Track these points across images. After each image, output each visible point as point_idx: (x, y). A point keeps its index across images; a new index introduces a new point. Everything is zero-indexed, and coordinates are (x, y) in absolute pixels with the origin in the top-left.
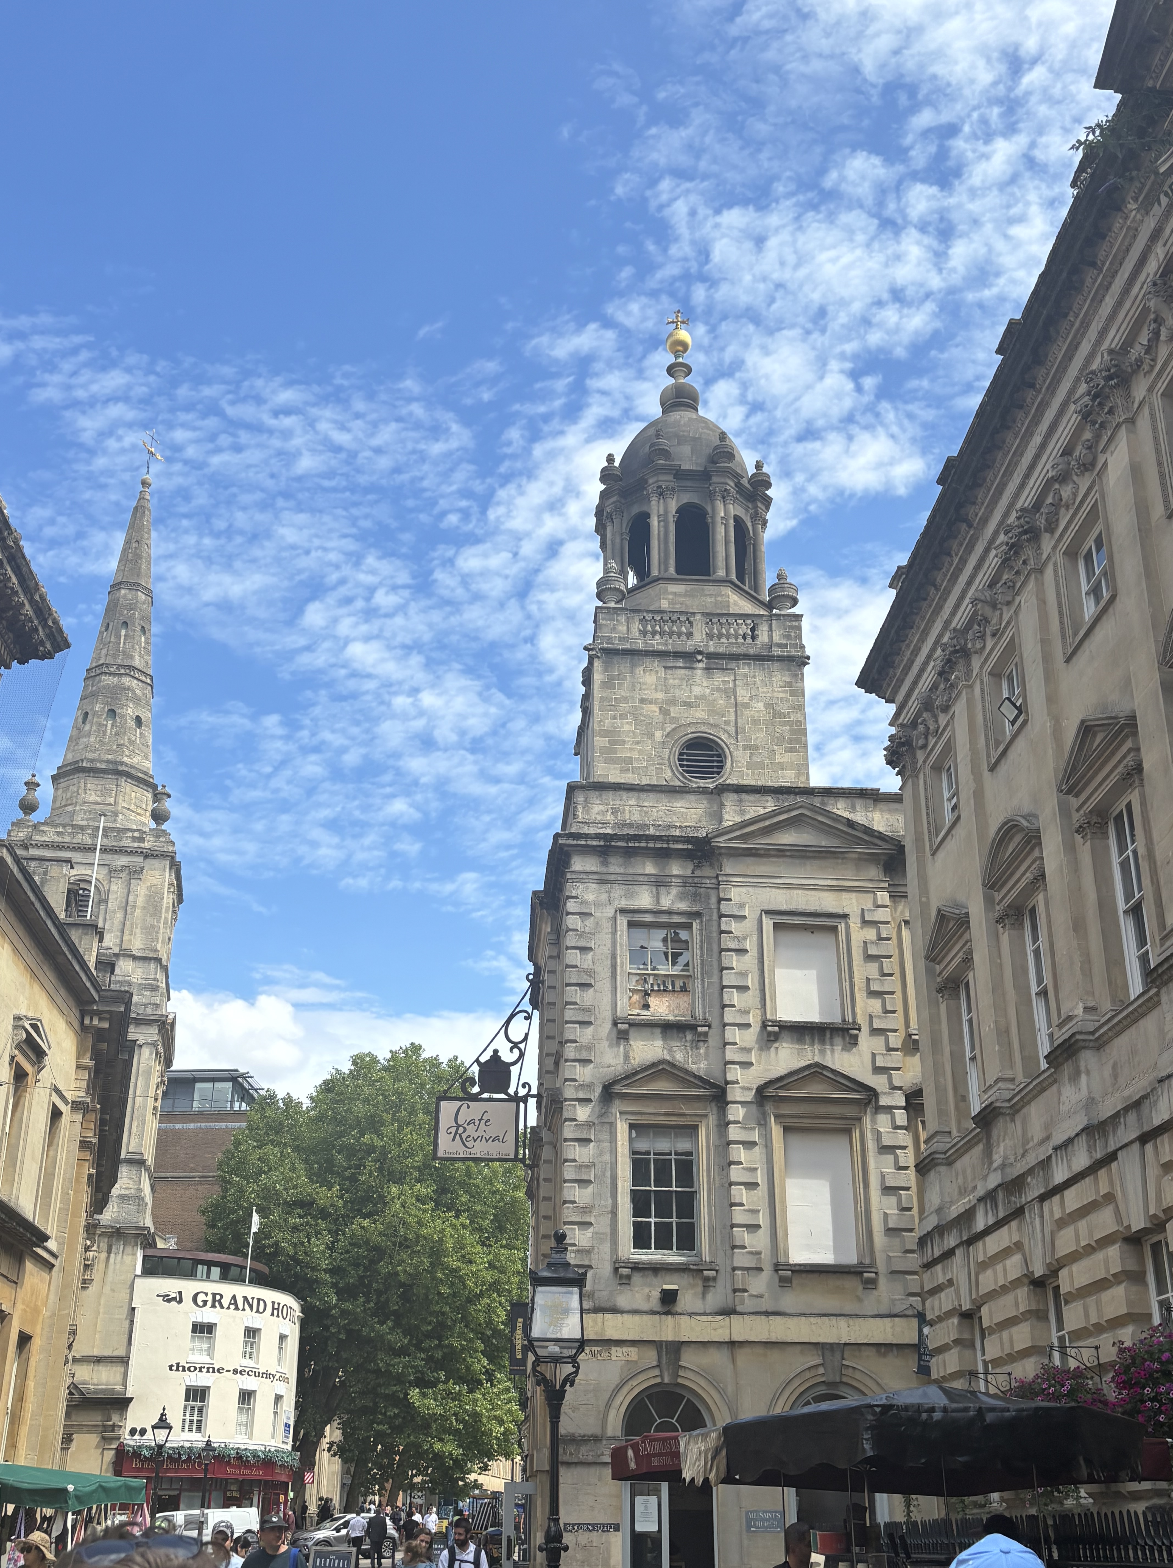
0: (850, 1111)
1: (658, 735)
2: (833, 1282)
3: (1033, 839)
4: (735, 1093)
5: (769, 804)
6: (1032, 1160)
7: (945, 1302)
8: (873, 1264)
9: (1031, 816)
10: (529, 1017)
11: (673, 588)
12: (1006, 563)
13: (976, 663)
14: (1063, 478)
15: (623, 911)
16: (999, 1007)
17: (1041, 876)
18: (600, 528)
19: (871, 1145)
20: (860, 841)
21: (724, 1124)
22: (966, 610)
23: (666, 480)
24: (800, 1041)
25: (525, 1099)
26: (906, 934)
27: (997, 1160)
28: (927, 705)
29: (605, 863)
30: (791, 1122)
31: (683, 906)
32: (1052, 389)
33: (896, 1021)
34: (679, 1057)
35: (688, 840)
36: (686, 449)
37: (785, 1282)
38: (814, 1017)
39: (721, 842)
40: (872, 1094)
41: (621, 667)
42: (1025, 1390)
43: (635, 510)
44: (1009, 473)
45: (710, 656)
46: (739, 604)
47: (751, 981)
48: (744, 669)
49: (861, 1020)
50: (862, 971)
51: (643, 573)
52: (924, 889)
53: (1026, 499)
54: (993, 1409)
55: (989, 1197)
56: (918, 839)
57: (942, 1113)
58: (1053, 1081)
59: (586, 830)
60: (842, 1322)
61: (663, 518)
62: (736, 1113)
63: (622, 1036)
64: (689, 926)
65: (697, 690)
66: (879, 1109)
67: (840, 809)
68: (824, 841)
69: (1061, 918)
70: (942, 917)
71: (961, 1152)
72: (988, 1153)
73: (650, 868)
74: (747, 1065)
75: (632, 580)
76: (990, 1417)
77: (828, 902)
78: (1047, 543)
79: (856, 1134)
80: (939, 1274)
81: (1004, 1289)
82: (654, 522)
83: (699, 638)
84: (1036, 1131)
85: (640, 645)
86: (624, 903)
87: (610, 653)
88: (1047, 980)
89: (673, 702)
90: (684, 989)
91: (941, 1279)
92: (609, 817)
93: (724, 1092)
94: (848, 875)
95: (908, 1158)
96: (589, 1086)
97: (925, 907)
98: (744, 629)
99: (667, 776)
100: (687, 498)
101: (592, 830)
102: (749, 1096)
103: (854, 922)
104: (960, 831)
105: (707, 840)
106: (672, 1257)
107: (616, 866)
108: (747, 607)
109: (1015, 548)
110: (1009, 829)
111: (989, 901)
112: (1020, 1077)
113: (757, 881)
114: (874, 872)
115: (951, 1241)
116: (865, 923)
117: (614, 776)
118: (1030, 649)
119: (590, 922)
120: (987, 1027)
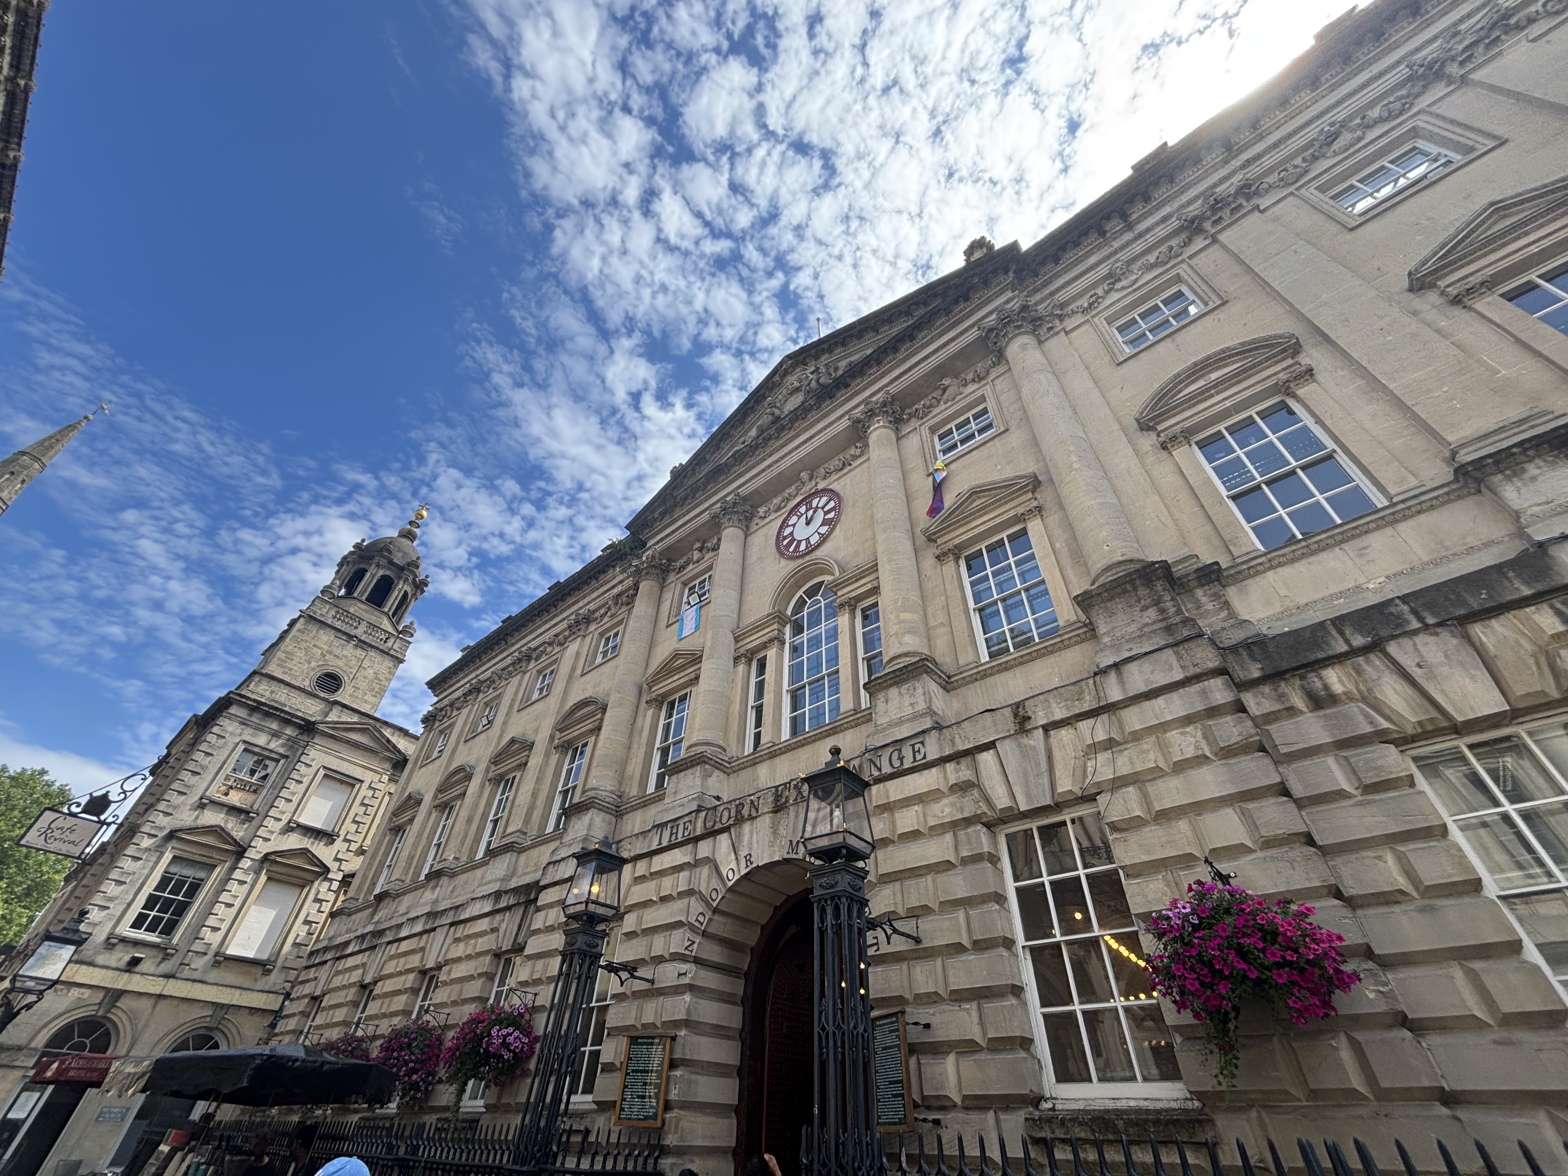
0: (309, 877)
1: (313, 664)
2: (246, 967)
3: (469, 777)
4: (251, 853)
5: (356, 718)
6: (393, 922)
7: (307, 989)
8: (275, 961)
9: (472, 767)
10: (145, 779)
11: (360, 605)
12: (513, 664)
13: (481, 696)
14: (550, 644)
15: (245, 742)
16: (415, 846)
17: (464, 794)
18: (341, 565)
19: (311, 896)
20: (388, 750)
21: (233, 868)
22: (488, 674)
23: (383, 562)
24: (305, 835)
25: (109, 824)
26: (387, 798)
27: (376, 918)
28: (451, 705)
29: (250, 715)
30: (272, 875)
31: (282, 750)
32: (561, 612)
33: (359, 838)
34: (230, 826)
35: (303, 719)
36: (400, 555)
37: (216, 964)
38: (318, 825)
39: (321, 727)
40: (327, 870)
41: (313, 628)
42: (330, 1047)
43: (362, 566)
44: (531, 632)
45: (360, 641)
46: (386, 625)
47: (296, 799)
48: (372, 653)
49: (342, 833)
50: (357, 809)
51: (349, 594)
52: (408, 782)
53: (533, 645)
54: (329, 1063)
55: (363, 937)
56: (417, 759)
57: (359, 889)
58: (423, 886)
59: (249, 695)
60: (238, 992)
61: (373, 576)
62: (245, 863)
63: (201, 806)
64: (278, 761)
65: (345, 652)
66: (326, 879)
67: (387, 733)
68: (371, 744)
69: (464, 814)
70: (410, 797)
71: (359, 910)
72: (373, 914)
73: (275, 726)
74: (267, 840)
75: (343, 592)
76: (326, 1067)
77: (357, 773)
78: (532, 664)
79: (306, 890)
80: (312, 973)
81: (344, 987)
82: (368, 575)
83: (360, 632)
84: (402, 909)
85: (329, 622)
86: (248, 738)
87: (312, 619)
88: (443, 840)
89: (330, 652)
90: (255, 792)
91: (311, 976)
92: (267, 694)
93: (245, 850)
94: (374, 764)
95: (326, 908)
96: (161, 829)
97: (404, 789)
98: (383, 637)
99: (306, 684)
100: (388, 573)
101: (253, 697)
102: (258, 857)
103: (365, 785)
104: (438, 762)
105: (314, 723)
106: (152, 938)
107: (255, 719)
108: (390, 629)
109: (520, 660)
110: (461, 769)
111: (435, 797)
112: (408, 881)
113: (327, 751)
114: (387, 766)
115: (329, 956)
116: (370, 787)
117: (278, 674)
118: (506, 701)
119: (221, 741)
120: (405, 854)
